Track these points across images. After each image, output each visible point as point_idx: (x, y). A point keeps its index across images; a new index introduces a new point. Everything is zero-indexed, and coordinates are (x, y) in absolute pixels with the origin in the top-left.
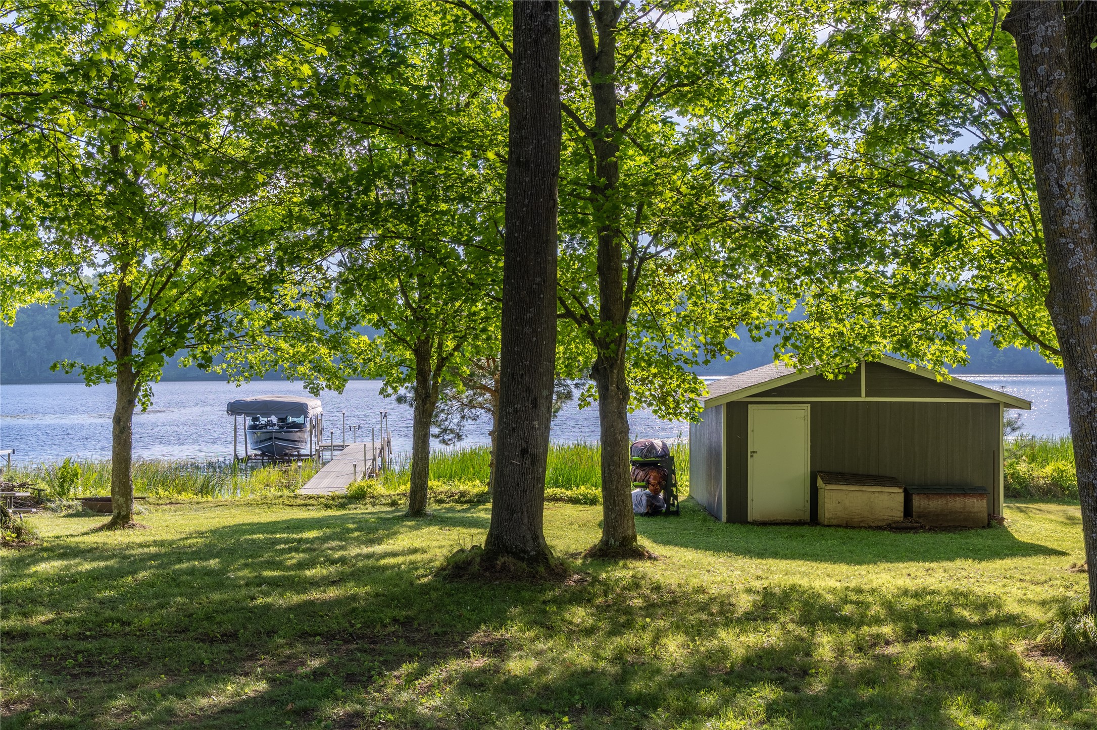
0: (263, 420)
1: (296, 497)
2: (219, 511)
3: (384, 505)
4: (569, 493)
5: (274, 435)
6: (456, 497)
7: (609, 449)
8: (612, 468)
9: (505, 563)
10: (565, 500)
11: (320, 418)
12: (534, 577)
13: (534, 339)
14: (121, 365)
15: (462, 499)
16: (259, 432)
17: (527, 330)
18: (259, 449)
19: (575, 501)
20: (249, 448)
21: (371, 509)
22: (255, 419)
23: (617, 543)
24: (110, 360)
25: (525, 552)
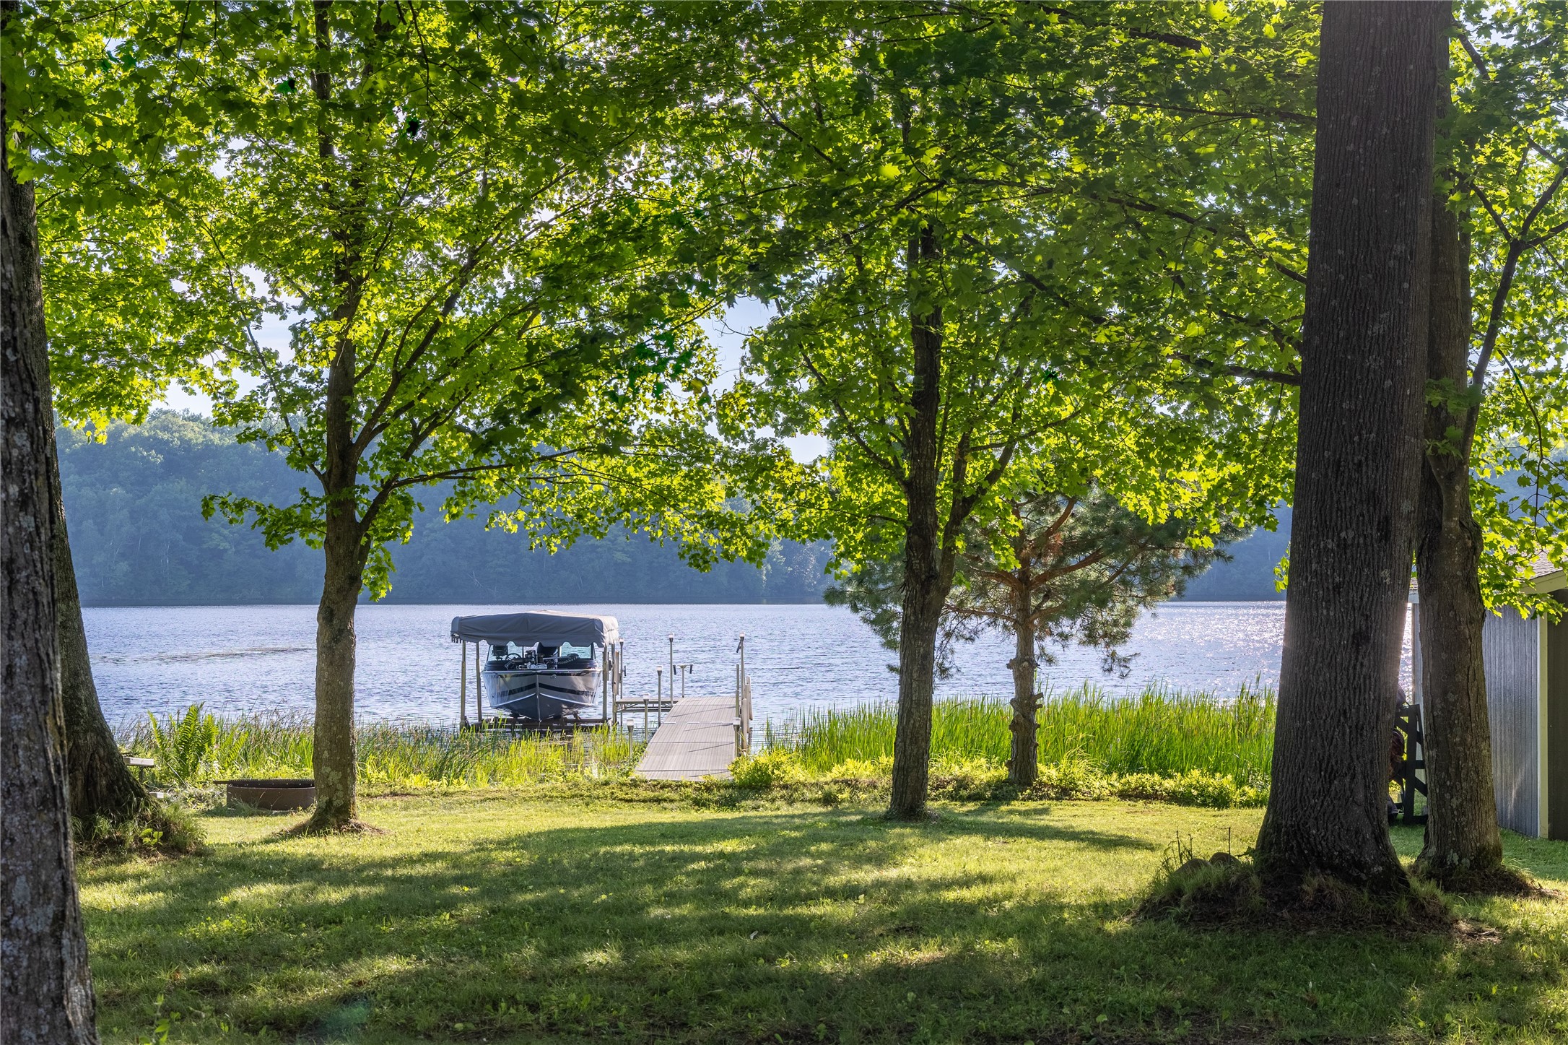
0: (514, 650)
1: (635, 784)
2: (491, 810)
3: (811, 801)
4: (1169, 784)
5: (538, 680)
6: (950, 788)
7: (1444, 656)
8: (1451, 697)
9: (1320, 890)
10: (1162, 798)
11: (618, 649)
12: (1389, 923)
13: (1388, 383)
14: (335, 504)
15: (963, 793)
16: (508, 674)
17: (1373, 362)
18: (507, 707)
19: (1183, 799)
20: (486, 703)
21: (785, 810)
22: (500, 650)
23: (1466, 861)
24: (312, 493)
25: (1360, 865)
